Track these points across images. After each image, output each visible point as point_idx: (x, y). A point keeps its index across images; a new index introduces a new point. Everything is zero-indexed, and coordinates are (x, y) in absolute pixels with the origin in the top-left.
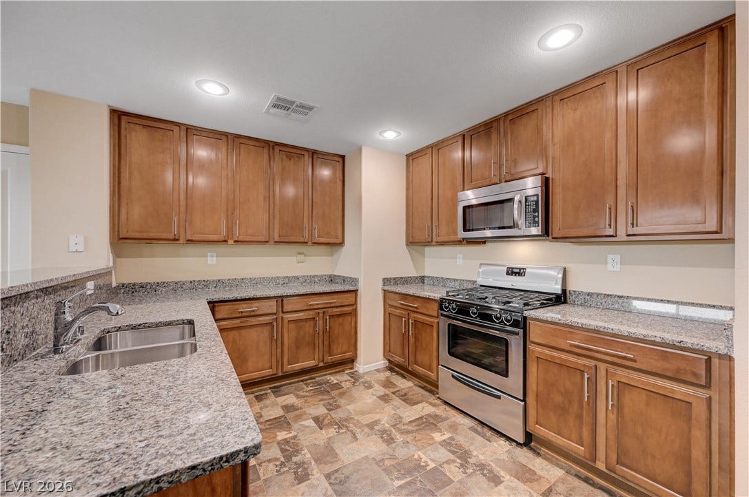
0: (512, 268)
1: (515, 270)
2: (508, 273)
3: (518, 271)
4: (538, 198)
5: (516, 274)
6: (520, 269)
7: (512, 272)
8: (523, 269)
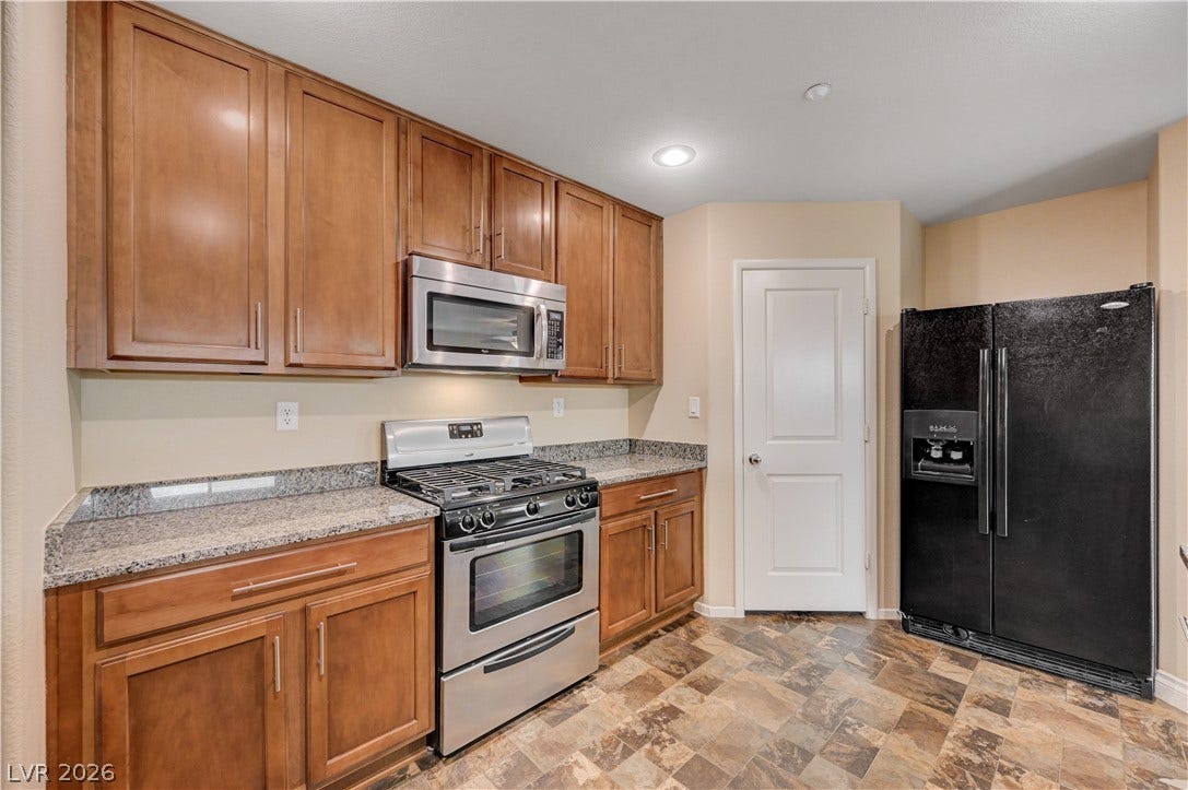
0: (459, 425)
1: (463, 428)
2: (452, 435)
3: (469, 428)
4: (562, 317)
5: (466, 434)
6: (471, 425)
7: (460, 431)
8: (477, 424)
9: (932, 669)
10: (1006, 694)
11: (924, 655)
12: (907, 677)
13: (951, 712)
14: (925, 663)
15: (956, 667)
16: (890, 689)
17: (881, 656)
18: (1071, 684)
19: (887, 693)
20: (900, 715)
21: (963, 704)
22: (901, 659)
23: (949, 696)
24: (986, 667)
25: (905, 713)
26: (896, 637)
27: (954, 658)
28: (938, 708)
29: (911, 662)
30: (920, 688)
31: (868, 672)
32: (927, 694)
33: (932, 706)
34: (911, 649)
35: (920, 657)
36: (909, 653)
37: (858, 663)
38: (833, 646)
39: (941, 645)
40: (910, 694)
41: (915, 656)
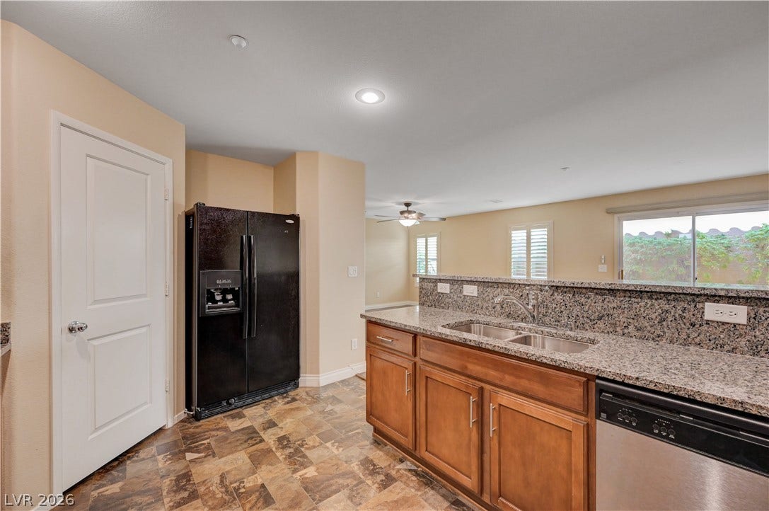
9: (233, 429)
10: (267, 418)
11: (220, 425)
12: (229, 441)
13: (262, 441)
14: (226, 429)
15: (239, 421)
16: (229, 454)
17: (203, 442)
18: (276, 398)
19: (230, 456)
20: (249, 461)
21: (261, 433)
22: (214, 436)
23: (251, 435)
24: (248, 412)
25: (249, 457)
26: (197, 427)
27: (233, 417)
28: (257, 443)
29: (220, 433)
30: (240, 442)
31: (210, 455)
32: (245, 442)
33: (253, 445)
34: (211, 427)
35: (220, 428)
36: (213, 430)
37: (196, 455)
38: (170, 459)
39: (220, 416)
40: (240, 448)
41: (218, 429)
